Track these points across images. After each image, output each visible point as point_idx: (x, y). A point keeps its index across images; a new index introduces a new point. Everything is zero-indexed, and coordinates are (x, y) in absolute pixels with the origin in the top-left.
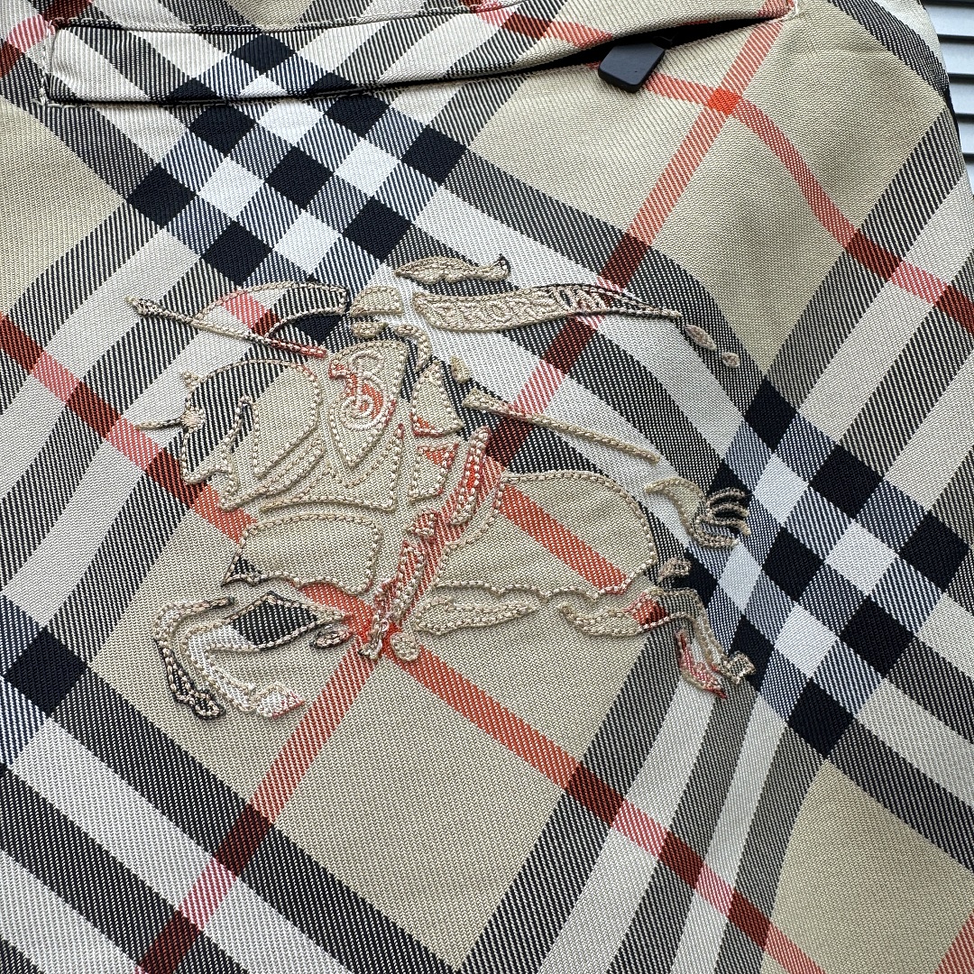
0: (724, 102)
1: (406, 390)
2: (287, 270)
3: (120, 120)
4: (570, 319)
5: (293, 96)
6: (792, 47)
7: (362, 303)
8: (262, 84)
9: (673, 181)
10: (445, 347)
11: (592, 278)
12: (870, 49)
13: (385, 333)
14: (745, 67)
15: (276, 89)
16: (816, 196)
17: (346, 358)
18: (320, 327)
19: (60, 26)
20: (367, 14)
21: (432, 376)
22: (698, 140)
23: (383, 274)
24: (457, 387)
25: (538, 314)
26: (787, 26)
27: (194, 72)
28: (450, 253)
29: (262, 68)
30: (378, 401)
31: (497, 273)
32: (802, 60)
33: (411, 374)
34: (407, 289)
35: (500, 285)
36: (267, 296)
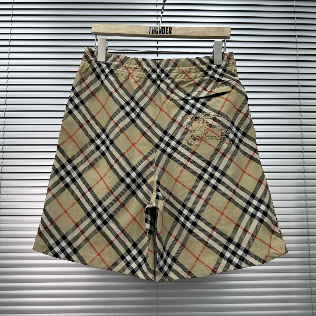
0: (226, 99)
1: (203, 123)
2: (193, 114)
3: (178, 101)
4: (215, 117)
5: (192, 99)
6: (232, 94)
7: (199, 116)
8: (189, 98)
9: (223, 106)
10: (206, 120)
11: (216, 114)
12: (238, 94)
13: (201, 119)
14: (228, 96)
15: (190, 98)
16: (234, 106)
17: (199, 120)
18: (196, 118)
19: (172, 93)
20: (196, 91)
21: (205, 122)
22: (225, 103)
23: (201, 114)
24: (207, 122)
25: (212, 117)
26: (232, 92)
27: (183, 97)
28: (205, 112)
29: (189, 97)
30: (201, 124)
31: (209, 114)
32: (233, 95)
33: (203, 122)
34: (203, 115)
35: (210, 115)
36: (192, 116)
